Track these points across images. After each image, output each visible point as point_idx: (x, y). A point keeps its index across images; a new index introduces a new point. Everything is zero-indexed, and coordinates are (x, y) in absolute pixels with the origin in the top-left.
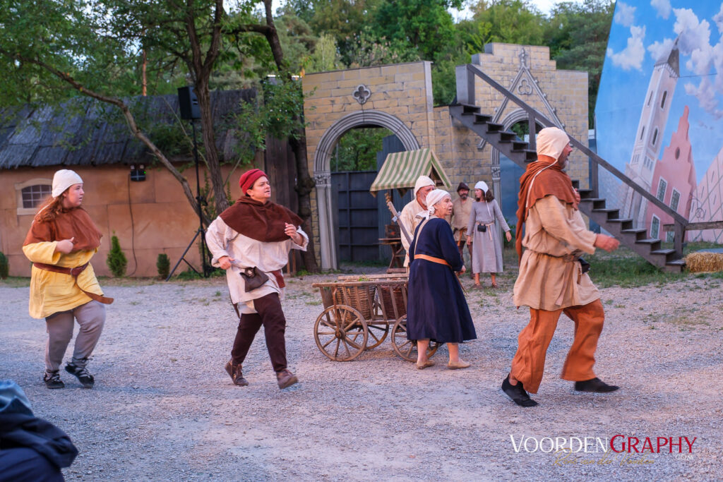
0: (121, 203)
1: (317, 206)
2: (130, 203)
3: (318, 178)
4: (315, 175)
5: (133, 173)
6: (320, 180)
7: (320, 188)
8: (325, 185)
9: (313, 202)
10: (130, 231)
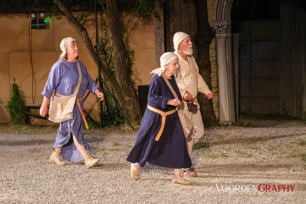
0: (21, 50)
1: (216, 56)
2: (31, 51)
3: (218, 27)
4: (215, 24)
5: (34, 21)
6: (220, 29)
7: (220, 37)
8: (225, 35)
9: (212, 52)
10: (30, 79)
